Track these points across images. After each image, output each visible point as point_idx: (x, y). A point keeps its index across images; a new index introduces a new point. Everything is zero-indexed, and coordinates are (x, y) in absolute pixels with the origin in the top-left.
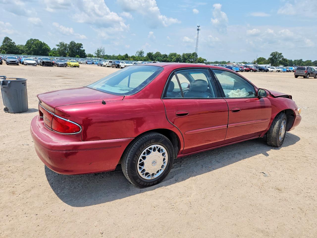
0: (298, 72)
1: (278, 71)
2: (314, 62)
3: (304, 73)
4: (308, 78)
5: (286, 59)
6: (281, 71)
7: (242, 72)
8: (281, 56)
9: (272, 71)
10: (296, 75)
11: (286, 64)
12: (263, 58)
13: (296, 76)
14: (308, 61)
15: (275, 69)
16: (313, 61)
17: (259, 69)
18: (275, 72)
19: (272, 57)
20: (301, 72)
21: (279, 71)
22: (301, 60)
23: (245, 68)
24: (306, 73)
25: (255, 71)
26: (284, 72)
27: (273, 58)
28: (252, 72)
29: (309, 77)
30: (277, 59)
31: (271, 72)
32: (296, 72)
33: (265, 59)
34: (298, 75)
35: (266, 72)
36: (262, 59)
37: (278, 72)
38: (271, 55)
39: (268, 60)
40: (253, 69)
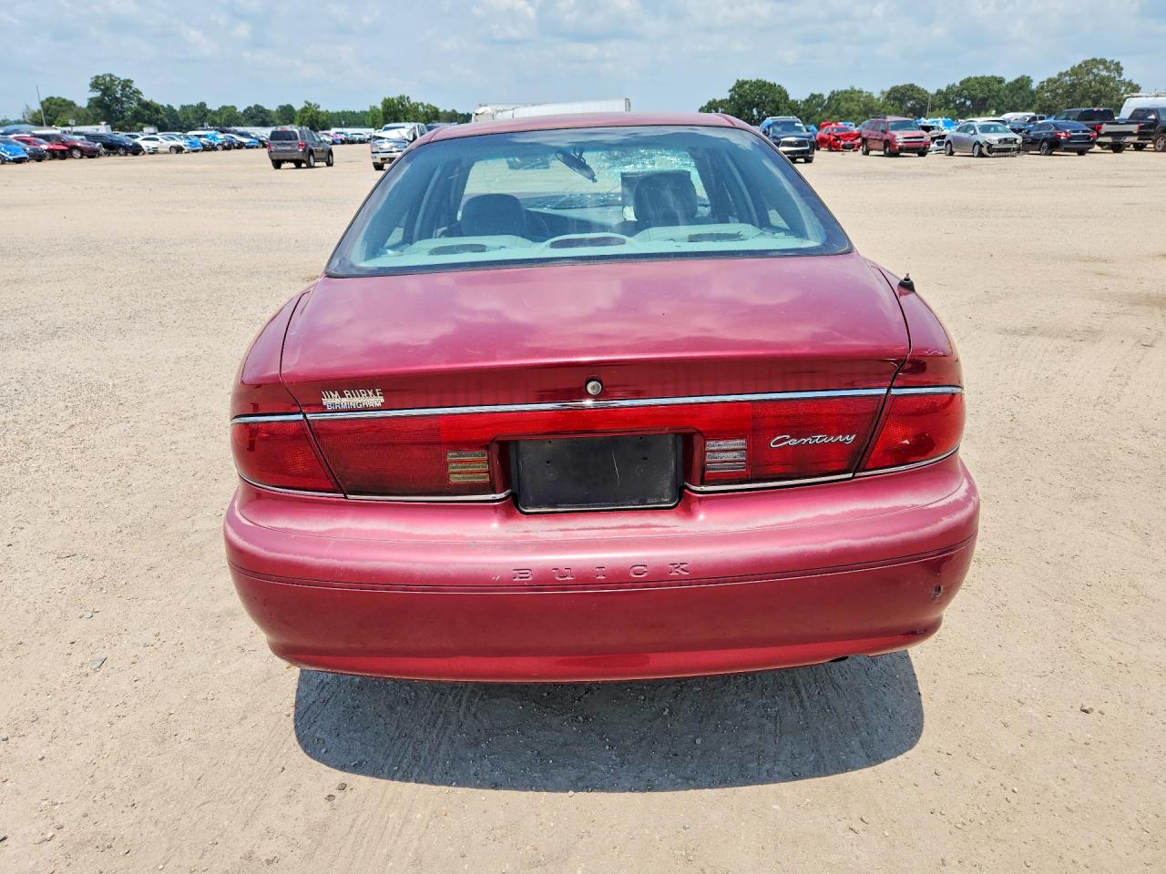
0: (279, 148)
1: (174, 150)
2: (245, 111)
3: (297, 151)
4: (314, 167)
5: (151, 101)
6: (185, 148)
7: (39, 161)
8: (134, 92)
9: (155, 152)
10: (275, 158)
11: (159, 122)
12: (64, 101)
13: (277, 164)
14: (224, 108)
15: (161, 140)
16: (241, 109)
17: (105, 146)
18: (166, 153)
19: (98, 94)
20: (289, 148)
21: (179, 150)
22: (202, 105)
23: (42, 143)
24: (304, 150)
25: (92, 154)
26: (194, 151)
27: (106, 98)
28: (81, 158)
29: (317, 164)
30: (122, 103)
31: (150, 153)
32: (273, 148)
33: (72, 104)
34: (281, 158)
35: (136, 153)
36: (60, 106)
37: (177, 153)
38: (95, 86)
39: (89, 107)
40: (79, 145)
